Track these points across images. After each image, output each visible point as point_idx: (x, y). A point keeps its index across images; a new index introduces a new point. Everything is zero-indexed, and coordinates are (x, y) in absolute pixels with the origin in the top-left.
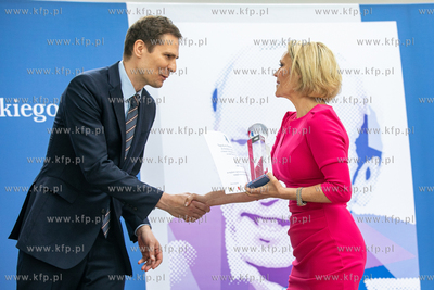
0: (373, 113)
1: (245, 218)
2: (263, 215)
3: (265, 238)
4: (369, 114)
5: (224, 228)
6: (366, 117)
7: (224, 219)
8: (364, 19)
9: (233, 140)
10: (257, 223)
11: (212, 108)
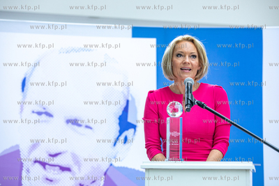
0: (133, 99)
1: (37, 164)
2: (50, 163)
3: (49, 178)
4: (130, 99)
5: (21, 170)
6: (128, 101)
7: (22, 163)
8: (134, 36)
9: (33, 112)
10: (44, 168)
11: (21, 90)
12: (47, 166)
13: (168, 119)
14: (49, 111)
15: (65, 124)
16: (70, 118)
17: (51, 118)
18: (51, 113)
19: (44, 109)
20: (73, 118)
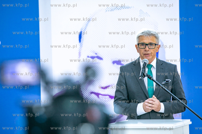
1: (93, 94)
9: (88, 57)
10: (98, 97)
11: (78, 41)
12: (100, 96)
14: (100, 56)
15: (112, 64)
16: (115, 60)
17: (101, 61)
18: (101, 57)
19: (96, 54)
20: (117, 60)
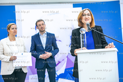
13: (81, 34)
